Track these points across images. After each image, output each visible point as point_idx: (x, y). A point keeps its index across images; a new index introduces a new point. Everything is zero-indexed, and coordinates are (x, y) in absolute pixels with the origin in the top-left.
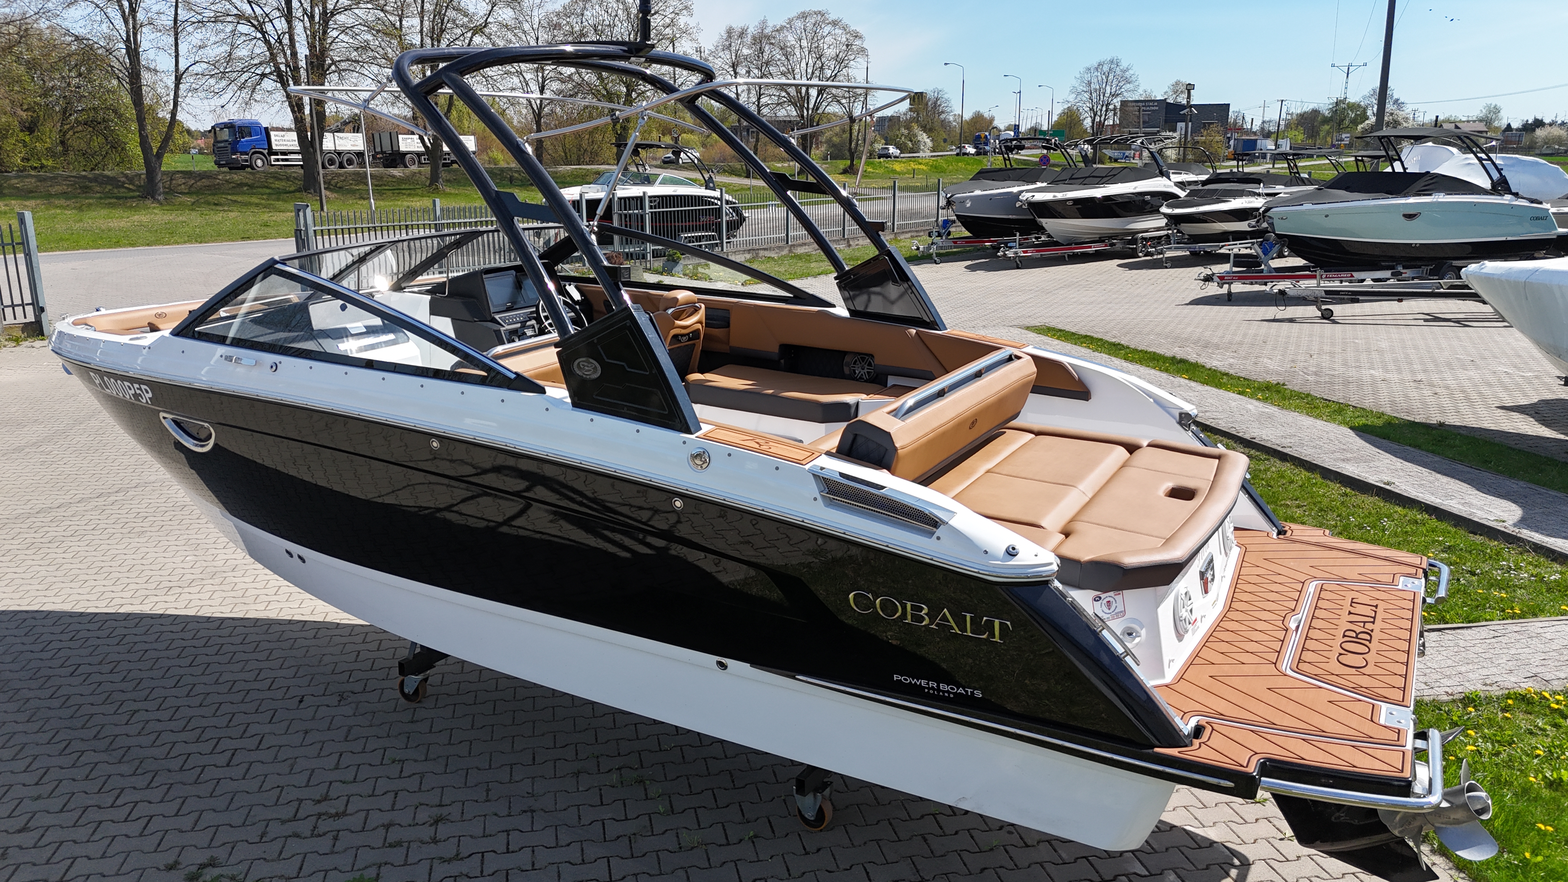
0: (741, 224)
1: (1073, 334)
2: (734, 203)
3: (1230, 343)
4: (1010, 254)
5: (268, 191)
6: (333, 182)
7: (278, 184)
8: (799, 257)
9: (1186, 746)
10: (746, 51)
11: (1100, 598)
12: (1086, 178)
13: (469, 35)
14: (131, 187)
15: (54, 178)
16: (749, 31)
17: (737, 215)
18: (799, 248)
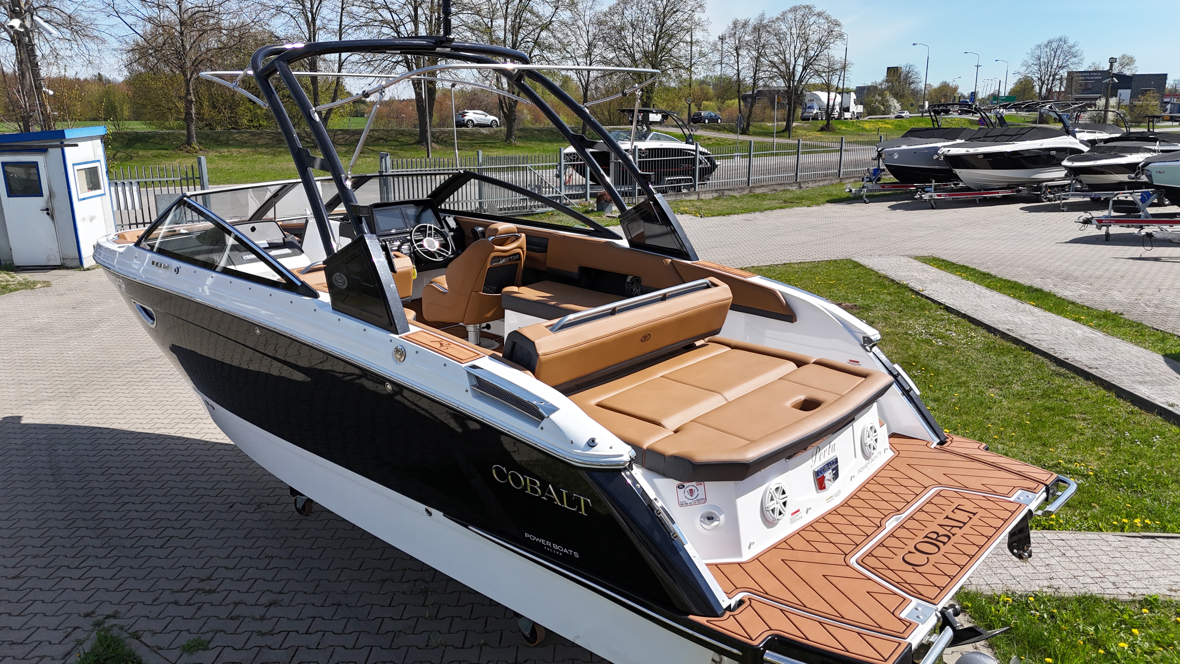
0: (714, 170)
1: (953, 264)
2: (709, 154)
3: (1090, 277)
4: (926, 196)
5: (396, 143)
6: (440, 137)
7: (403, 139)
8: (757, 196)
9: (717, 616)
10: (747, 38)
11: (684, 486)
12: (998, 136)
13: (538, 30)
14: (309, 140)
15: (261, 133)
16: (750, 22)
17: (711, 164)
18: (758, 189)
